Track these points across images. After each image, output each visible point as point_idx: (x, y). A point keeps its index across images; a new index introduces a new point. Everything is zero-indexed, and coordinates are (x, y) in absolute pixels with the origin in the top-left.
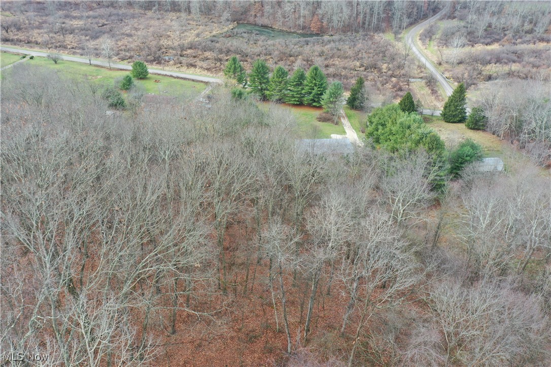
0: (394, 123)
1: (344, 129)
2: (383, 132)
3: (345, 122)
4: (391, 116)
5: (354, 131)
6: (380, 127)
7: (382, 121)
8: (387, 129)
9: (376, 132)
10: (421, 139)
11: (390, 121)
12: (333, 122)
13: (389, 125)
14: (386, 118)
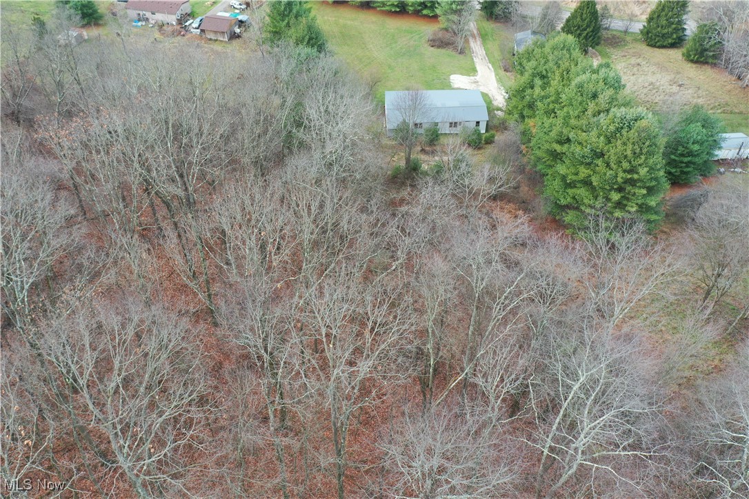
0: (566, 77)
1: (473, 62)
2: (543, 94)
3: (476, 47)
4: (560, 62)
5: (491, 66)
6: (538, 82)
7: (542, 69)
8: (551, 90)
9: (529, 91)
10: (619, 130)
11: (557, 74)
12: (455, 49)
13: (555, 82)
14: (551, 64)
